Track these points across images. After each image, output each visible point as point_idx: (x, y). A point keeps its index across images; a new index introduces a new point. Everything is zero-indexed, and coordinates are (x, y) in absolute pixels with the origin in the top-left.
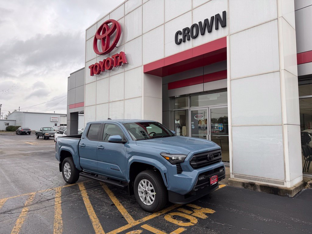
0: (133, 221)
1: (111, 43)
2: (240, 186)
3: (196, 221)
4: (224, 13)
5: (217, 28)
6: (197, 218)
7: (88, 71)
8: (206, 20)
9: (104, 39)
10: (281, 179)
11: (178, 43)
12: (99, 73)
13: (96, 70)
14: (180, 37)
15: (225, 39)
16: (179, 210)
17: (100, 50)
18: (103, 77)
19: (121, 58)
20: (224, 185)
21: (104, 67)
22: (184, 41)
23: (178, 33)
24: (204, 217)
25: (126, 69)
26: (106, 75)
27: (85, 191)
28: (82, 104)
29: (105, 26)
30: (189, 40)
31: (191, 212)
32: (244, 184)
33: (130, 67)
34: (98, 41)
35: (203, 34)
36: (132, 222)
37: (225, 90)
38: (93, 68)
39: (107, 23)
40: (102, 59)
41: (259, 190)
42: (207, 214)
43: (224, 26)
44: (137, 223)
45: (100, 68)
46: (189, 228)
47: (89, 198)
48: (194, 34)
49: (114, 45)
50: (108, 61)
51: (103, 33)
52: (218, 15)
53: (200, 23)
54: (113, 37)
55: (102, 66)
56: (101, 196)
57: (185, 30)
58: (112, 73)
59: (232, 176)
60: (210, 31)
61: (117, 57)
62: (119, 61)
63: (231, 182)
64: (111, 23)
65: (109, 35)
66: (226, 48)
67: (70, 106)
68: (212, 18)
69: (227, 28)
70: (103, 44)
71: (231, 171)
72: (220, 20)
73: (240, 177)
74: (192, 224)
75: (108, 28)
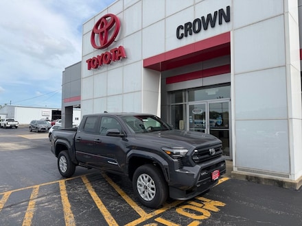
0: (146, 214)
1: (110, 38)
2: (244, 179)
3: (209, 214)
4: (228, 8)
5: (220, 23)
6: (209, 210)
7: (85, 65)
8: (209, 15)
9: (102, 34)
10: (286, 172)
11: (180, 37)
12: (96, 67)
13: (94, 64)
14: (182, 31)
15: (229, 33)
16: (189, 203)
17: (98, 44)
18: (100, 71)
19: (120, 53)
20: (227, 179)
21: (102, 61)
22: (186, 36)
23: (180, 27)
24: (216, 210)
25: (125, 63)
26: (104, 68)
27: (89, 184)
28: (79, 98)
29: (103, 20)
30: (191, 34)
31: (201, 205)
32: (247, 177)
33: (129, 61)
34: (96, 35)
35: (206, 29)
36: (144, 215)
37: (229, 84)
38: (90, 62)
39: (105, 17)
40: (100, 53)
41: (264, 183)
42: (218, 207)
43: (228, 20)
44: (150, 216)
45: (98, 62)
46: (204, 221)
47: (96, 191)
48: (197, 29)
49: (113, 40)
50: (106, 55)
52: (221, 11)
53: (203, 18)
54: (111, 31)
55: (100, 60)
56: (107, 189)
57: (186, 25)
58: (110, 67)
59: (235, 169)
60: (213, 26)
61: (115, 52)
62: (119, 55)
63: (235, 174)
64: (109, 18)
65: (108, 29)
66: (230, 43)
67: (64, 100)
68: (216, 13)
69: (231, 23)
70: (101, 38)
71: (234, 164)
72: (224, 15)
73: (243, 170)
74: (206, 218)
75: (107, 22)
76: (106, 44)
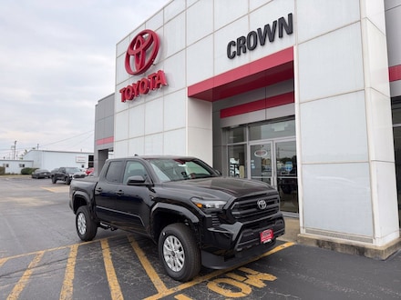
0: (166, 289)
2: (314, 245)
3: (248, 291)
4: (290, 15)
5: (281, 36)
6: (251, 286)
7: (119, 96)
8: (267, 27)
9: (138, 55)
10: (368, 235)
11: (231, 56)
12: (131, 99)
13: (129, 94)
14: (234, 49)
15: (291, 49)
16: (228, 275)
17: (134, 68)
18: (136, 103)
19: (159, 79)
20: (293, 244)
21: (138, 89)
22: (239, 54)
23: (232, 44)
24: (261, 285)
25: (166, 92)
26: (141, 100)
27: (108, 250)
28: (111, 139)
29: (139, 38)
30: (245, 52)
31: (243, 279)
32: (318, 242)
33: (171, 89)
34: (131, 57)
35: (263, 44)
36: (163, 291)
37: (293, 117)
38: (124, 92)
40: (135, 80)
41: (339, 250)
42: (265, 281)
43: (290, 32)
44: (171, 292)
45: (133, 91)
47: (112, 259)
48: (252, 45)
49: (151, 62)
50: (143, 83)
51: (137, 48)
52: (282, 20)
53: (259, 30)
54: (149, 51)
55: (135, 90)
56: (128, 256)
57: (239, 40)
58: (149, 98)
59: (303, 231)
60: (272, 40)
61: (154, 77)
62: (157, 82)
63: (301, 238)
64: (147, 35)
65: (145, 50)
66: (293, 62)
67: (97, 142)
68: (275, 22)
69: (294, 35)
70: (137, 61)
71: (301, 225)
72: (285, 26)
73: (313, 232)
74: (244, 295)
75: (143, 41)
76: (143, 69)
